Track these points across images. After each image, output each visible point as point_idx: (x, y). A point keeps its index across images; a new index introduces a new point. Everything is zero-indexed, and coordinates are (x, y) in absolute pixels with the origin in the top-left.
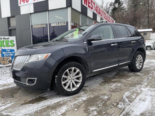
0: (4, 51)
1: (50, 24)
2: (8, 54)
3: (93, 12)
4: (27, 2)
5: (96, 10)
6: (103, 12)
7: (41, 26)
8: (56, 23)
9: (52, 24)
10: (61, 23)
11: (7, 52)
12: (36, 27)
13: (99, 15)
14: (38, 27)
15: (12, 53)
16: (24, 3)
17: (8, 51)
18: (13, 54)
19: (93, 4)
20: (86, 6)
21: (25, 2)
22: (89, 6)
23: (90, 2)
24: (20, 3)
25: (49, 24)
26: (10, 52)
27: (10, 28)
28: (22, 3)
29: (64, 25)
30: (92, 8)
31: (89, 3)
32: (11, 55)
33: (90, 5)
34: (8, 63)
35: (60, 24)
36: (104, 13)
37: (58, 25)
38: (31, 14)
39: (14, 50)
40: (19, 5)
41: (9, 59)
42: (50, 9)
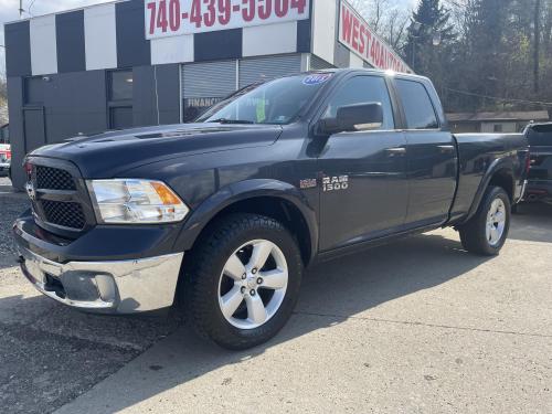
3: (365, 61)
4: (174, 28)
5: (373, 54)
6: (391, 57)
7: (214, 103)
12: (197, 103)
14: (202, 105)
16: (164, 30)
19: (365, 37)
20: (346, 44)
21: (168, 28)
22: (355, 45)
23: (358, 30)
24: (152, 32)
27: (111, 104)
28: (158, 31)
30: (361, 51)
31: (355, 34)
33: (358, 41)
38: (183, 64)
40: (148, 36)
42: (244, 54)
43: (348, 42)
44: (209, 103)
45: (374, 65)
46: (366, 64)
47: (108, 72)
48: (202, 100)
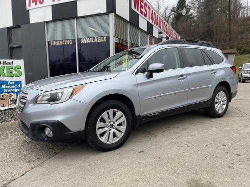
0: (4, 84)
1: (79, 40)
2: (10, 89)
3: (148, 21)
4: (41, 3)
5: (152, 18)
6: (162, 21)
7: (64, 42)
8: (89, 38)
9: (82, 40)
10: (97, 38)
11: (10, 85)
12: (55, 43)
13: (157, 27)
14: (58, 44)
15: (17, 88)
16: (36, 4)
17: (11, 83)
18: (19, 88)
19: (148, 10)
21: (38, 3)
22: (142, 12)
23: (143, 5)
24: (30, 5)
26: (14, 85)
27: (11, 46)
28: (33, 4)
29: (102, 41)
30: (146, 16)
31: (142, 7)
32: (16, 91)
33: (143, 10)
34: (11, 104)
35: (96, 40)
36: (164, 24)
37: (93, 42)
38: (47, 22)
39: (20, 83)
40: (28, 8)
41: (12, 98)
42: (79, 15)
43: (138, 10)
44: (61, 43)
45: (153, 24)
46: (148, 23)
47: (9, 29)
48: (58, 42)
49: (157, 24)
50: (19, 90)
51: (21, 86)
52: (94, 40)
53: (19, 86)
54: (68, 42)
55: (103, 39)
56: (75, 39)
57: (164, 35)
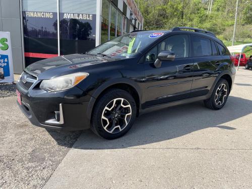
1: (61, 14)
7: (43, 15)
8: (74, 14)
9: (65, 14)
10: (82, 14)
12: (32, 15)
13: (130, 8)
14: (35, 15)
15: (4, 62)
25: (59, 13)
26: (1, 59)
29: (88, 19)
32: (3, 65)
35: (80, 17)
37: (77, 18)
39: (7, 57)
44: (39, 15)
45: (127, 4)
46: (124, 3)
48: (35, 13)
49: (130, 5)
50: (5, 64)
51: (8, 60)
52: (78, 16)
53: (6, 60)
54: (48, 15)
55: (89, 17)
56: (57, 13)
57: (133, 17)
